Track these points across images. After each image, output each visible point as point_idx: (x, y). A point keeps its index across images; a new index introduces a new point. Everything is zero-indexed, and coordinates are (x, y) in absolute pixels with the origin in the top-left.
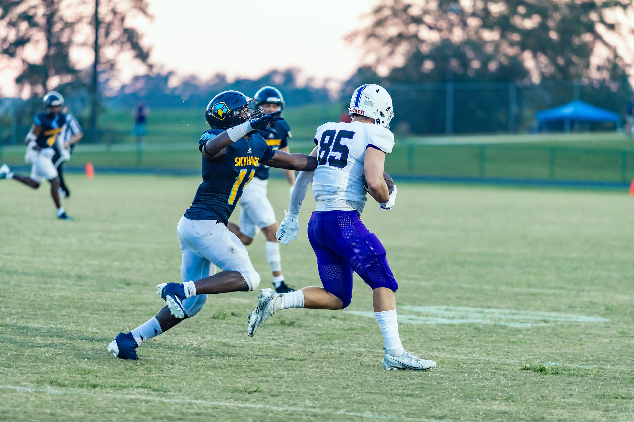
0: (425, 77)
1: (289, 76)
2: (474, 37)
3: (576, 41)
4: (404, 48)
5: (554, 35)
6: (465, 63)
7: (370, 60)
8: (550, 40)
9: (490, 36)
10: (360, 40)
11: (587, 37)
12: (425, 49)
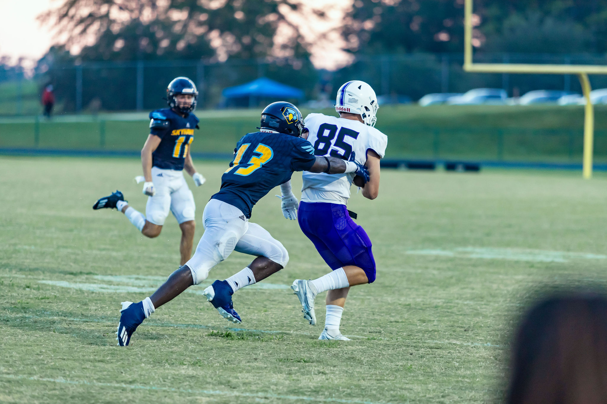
0: (116, 55)
2: (162, 17)
3: (261, 21)
4: (96, 27)
5: (239, 16)
6: (155, 42)
7: (63, 39)
8: (235, 20)
9: (178, 16)
10: (53, 19)
11: (272, 17)
12: (116, 28)
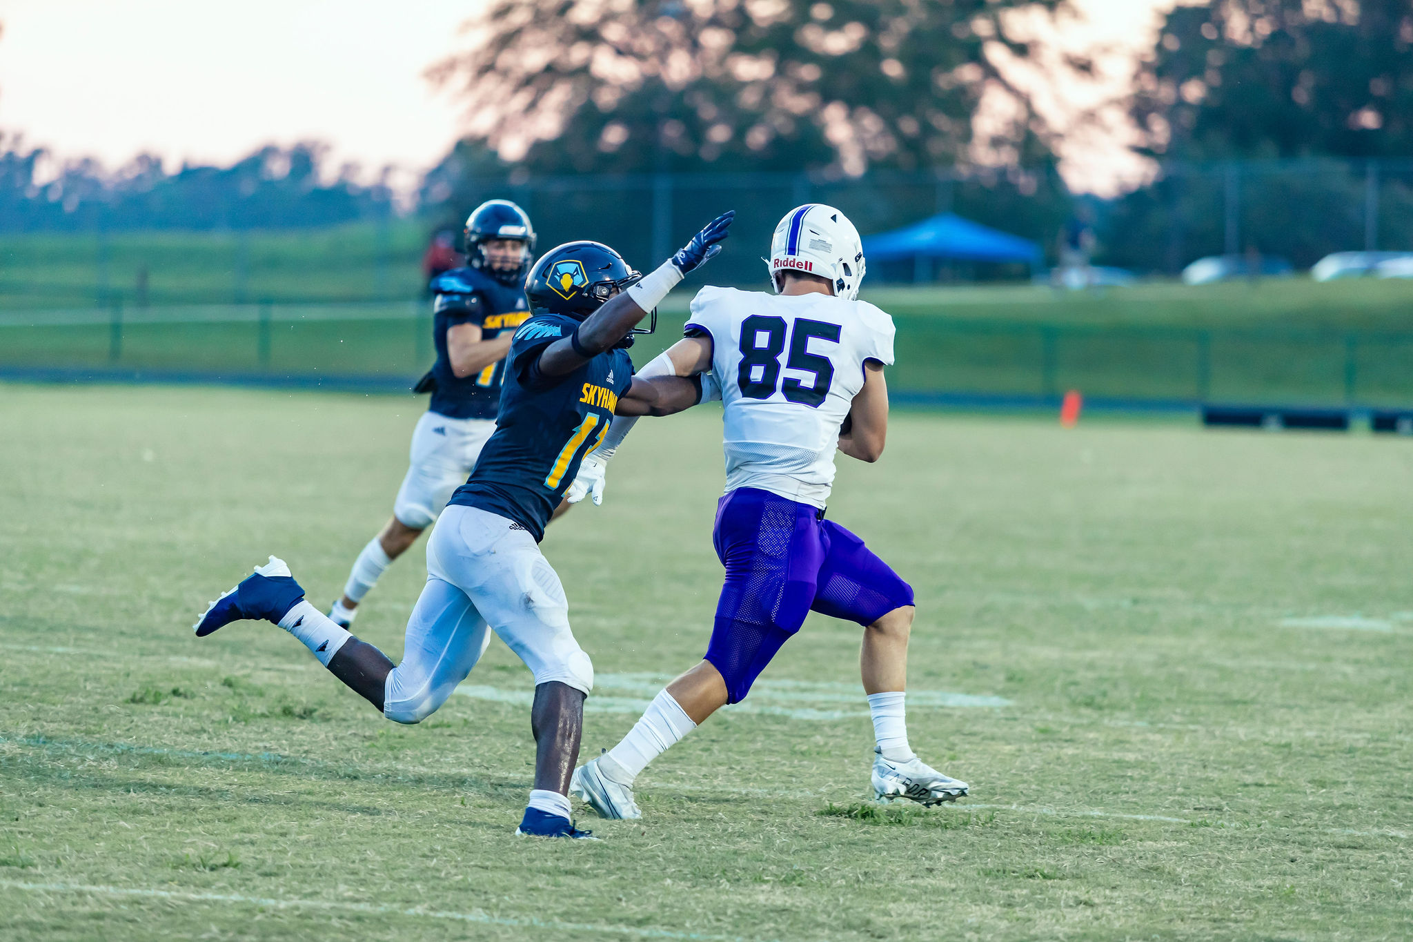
0: (608, 161)
1: (303, 159)
2: (715, 73)
3: (943, 81)
4: (559, 95)
5: (893, 69)
6: (696, 130)
7: (483, 123)
8: (884, 79)
9: (751, 69)
10: (461, 78)
11: (968, 73)
12: (607, 99)
